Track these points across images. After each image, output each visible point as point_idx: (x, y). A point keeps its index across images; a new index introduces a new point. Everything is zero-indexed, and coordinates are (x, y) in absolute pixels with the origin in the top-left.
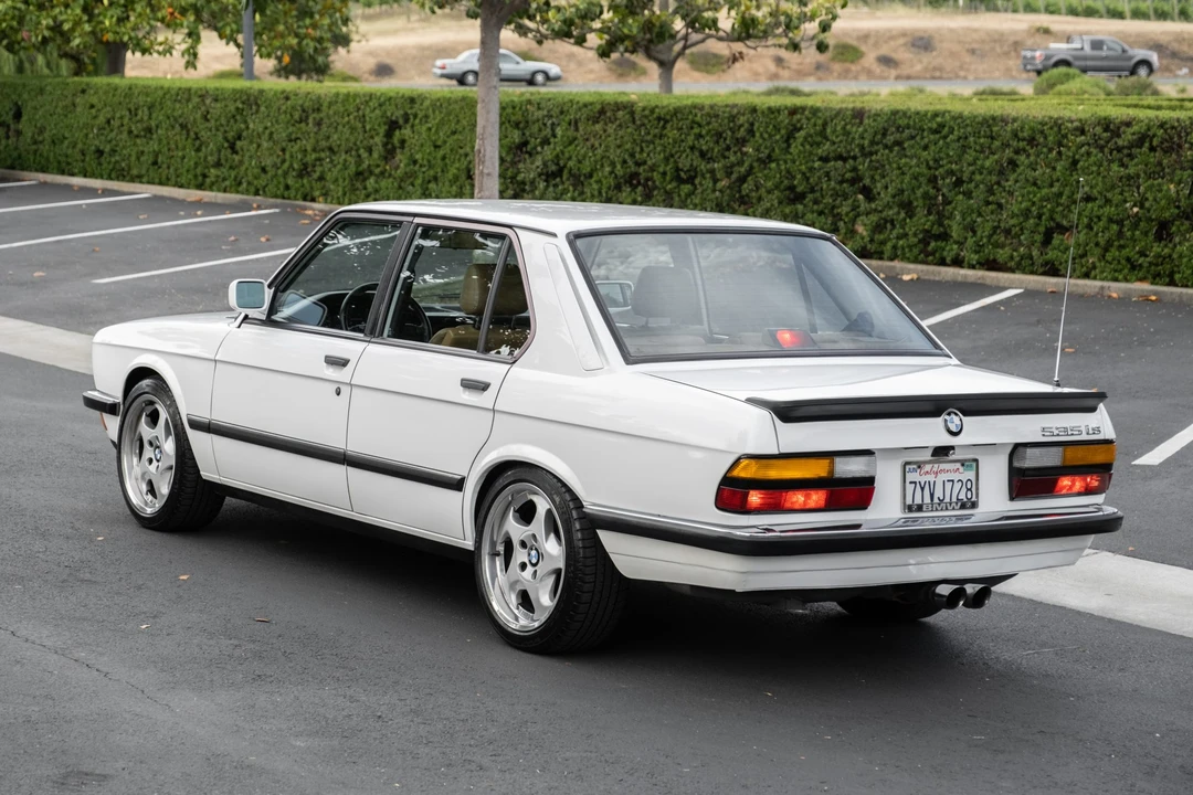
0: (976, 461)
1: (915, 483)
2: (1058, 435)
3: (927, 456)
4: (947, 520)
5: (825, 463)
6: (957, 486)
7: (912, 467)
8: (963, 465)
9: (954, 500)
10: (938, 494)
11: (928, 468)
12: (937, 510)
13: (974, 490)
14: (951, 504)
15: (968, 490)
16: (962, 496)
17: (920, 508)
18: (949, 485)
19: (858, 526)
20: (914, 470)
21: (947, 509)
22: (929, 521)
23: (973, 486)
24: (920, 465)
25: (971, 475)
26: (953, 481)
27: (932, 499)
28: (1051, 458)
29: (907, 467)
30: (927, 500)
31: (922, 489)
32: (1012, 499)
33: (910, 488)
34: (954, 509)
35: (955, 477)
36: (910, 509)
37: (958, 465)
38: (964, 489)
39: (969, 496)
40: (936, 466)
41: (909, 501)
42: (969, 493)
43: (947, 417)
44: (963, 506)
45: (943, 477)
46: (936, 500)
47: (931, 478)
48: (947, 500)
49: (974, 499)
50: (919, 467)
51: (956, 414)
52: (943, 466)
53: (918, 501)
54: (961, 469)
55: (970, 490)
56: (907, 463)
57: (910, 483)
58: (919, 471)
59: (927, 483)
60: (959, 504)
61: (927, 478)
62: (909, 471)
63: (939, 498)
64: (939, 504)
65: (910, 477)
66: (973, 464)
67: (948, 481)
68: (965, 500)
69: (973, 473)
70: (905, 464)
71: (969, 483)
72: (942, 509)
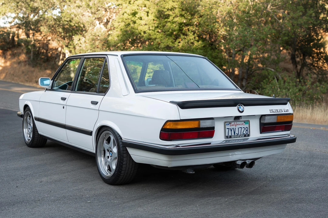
1: (229, 129)
2: (275, 112)
3: (232, 120)
4: (240, 141)
5: (197, 122)
6: (243, 129)
7: (227, 123)
8: (244, 122)
9: (242, 134)
10: (237, 132)
11: (233, 123)
12: (236, 137)
13: (248, 130)
14: (241, 135)
15: (246, 130)
16: (245, 132)
17: (231, 137)
18: (240, 129)
19: (210, 144)
21: (240, 137)
22: (234, 141)
25: (247, 126)
26: (241, 128)
28: (273, 120)
30: (233, 134)
31: (231, 131)
32: (261, 133)
33: (227, 130)
34: (242, 137)
35: (242, 126)
36: (227, 137)
37: (243, 122)
38: (245, 130)
39: (247, 133)
40: (236, 123)
41: (227, 135)
42: (247, 131)
43: (239, 107)
44: (245, 136)
45: (238, 126)
46: (236, 134)
47: (234, 127)
48: (240, 134)
50: (230, 123)
51: (242, 106)
52: (238, 123)
53: (230, 134)
54: (244, 124)
55: (247, 130)
57: (227, 129)
58: (230, 124)
59: (233, 129)
60: (244, 135)
61: (233, 127)
62: (227, 125)
63: (237, 133)
64: (237, 135)
65: (227, 127)
66: (248, 122)
67: (240, 128)
68: (246, 134)
69: (248, 125)
70: (225, 122)
71: (247, 128)
72: (238, 137)
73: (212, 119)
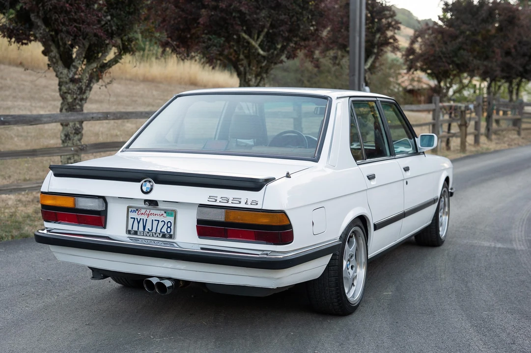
0: (174, 211)
1: (134, 218)
4: (157, 243)
5: (71, 199)
6: (161, 224)
7: (133, 209)
8: (165, 212)
9: (159, 231)
10: (148, 226)
11: (143, 211)
12: (146, 235)
13: (172, 227)
14: (155, 233)
15: (168, 227)
16: (164, 230)
17: (136, 233)
18: (155, 223)
20: (134, 211)
21: (153, 236)
22: (142, 241)
23: (172, 225)
24: (137, 209)
25: (171, 219)
26: (158, 221)
27: (144, 227)
29: (130, 210)
30: (141, 228)
31: (139, 223)
32: (199, 237)
33: (131, 221)
34: (157, 236)
35: (161, 219)
37: (163, 212)
38: (166, 227)
39: (169, 231)
40: (148, 210)
41: (130, 228)
42: (169, 229)
44: (164, 236)
45: (152, 218)
46: (147, 230)
47: (145, 217)
48: (154, 231)
49: (172, 233)
50: (137, 210)
51: (150, 182)
52: (152, 212)
53: (135, 228)
54: (165, 215)
55: (170, 227)
56: (131, 207)
57: (131, 218)
58: (137, 212)
59: (142, 220)
60: (161, 235)
61: (142, 217)
62: (131, 211)
63: (149, 229)
64: (148, 233)
65: (131, 215)
66: (174, 214)
67: (155, 220)
68: (166, 233)
69: (173, 218)
70: (128, 208)
71: (169, 224)
72: (150, 236)
73: (103, 198)
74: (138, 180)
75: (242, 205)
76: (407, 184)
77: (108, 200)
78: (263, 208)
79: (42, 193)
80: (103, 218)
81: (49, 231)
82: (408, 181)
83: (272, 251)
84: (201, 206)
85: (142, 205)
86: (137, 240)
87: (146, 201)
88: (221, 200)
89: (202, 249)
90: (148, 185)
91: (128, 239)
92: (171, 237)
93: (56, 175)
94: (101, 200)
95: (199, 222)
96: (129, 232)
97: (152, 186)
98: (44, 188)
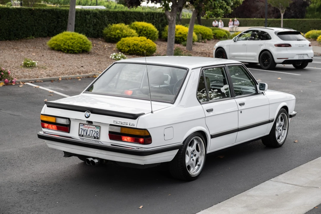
0: (100, 126)
1: (82, 129)
4: (92, 141)
5: (54, 118)
6: (94, 132)
7: (82, 125)
9: (93, 136)
10: (88, 133)
11: (86, 126)
12: (87, 137)
13: (99, 134)
14: (91, 137)
15: (97, 134)
16: (95, 135)
17: (83, 136)
18: (91, 132)
21: (90, 138)
22: (85, 140)
23: (99, 133)
24: (84, 124)
25: (98, 130)
26: (93, 131)
27: (86, 134)
29: (80, 125)
30: (85, 134)
31: (84, 131)
32: (110, 139)
34: (92, 138)
35: (94, 130)
37: (95, 127)
38: (96, 134)
39: (97, 136)
40: (88, 126)
41: (80, 134)
42: (97, 135)
43: (86, 113)
44: (95, 138)
45: (90, 129)
46: (87, 135)
47: (87, 129)
48: (91, 135)
49: (98, 137)
50: (84, 125)
52: (90, 126)
53: (82, 134)
54: (96, 128)
55: (98, 134)
57: (81, 129)
59: (85, 130)
60: (94, 137)
65: (81, 127)
66: (99, 127)
70: (80, 124)
71: (97, 132)
72: (89, 138)
73: (69, 119)
74: (84, 112)
75: (128, 126)
76: (241, 113)
77: (71, 120)
78: (137, 128)
79: (42, 114)
80: (68, 128)
81: (44, 133)
82: (242, 111)
83: (141, 147)
84: (111, 125)
85: (86, 123)
86: (83, 139)
87: (87, 121)
88: (119, 123)
89: (112, 145)
90: (88, 114)
91: (79, 139)
92: (98, 138)
93: (48, 106)
94: (68, 119)
95: (110, 132)
96: (80, 135)
97: (90, 114)
98: (42, 112)
